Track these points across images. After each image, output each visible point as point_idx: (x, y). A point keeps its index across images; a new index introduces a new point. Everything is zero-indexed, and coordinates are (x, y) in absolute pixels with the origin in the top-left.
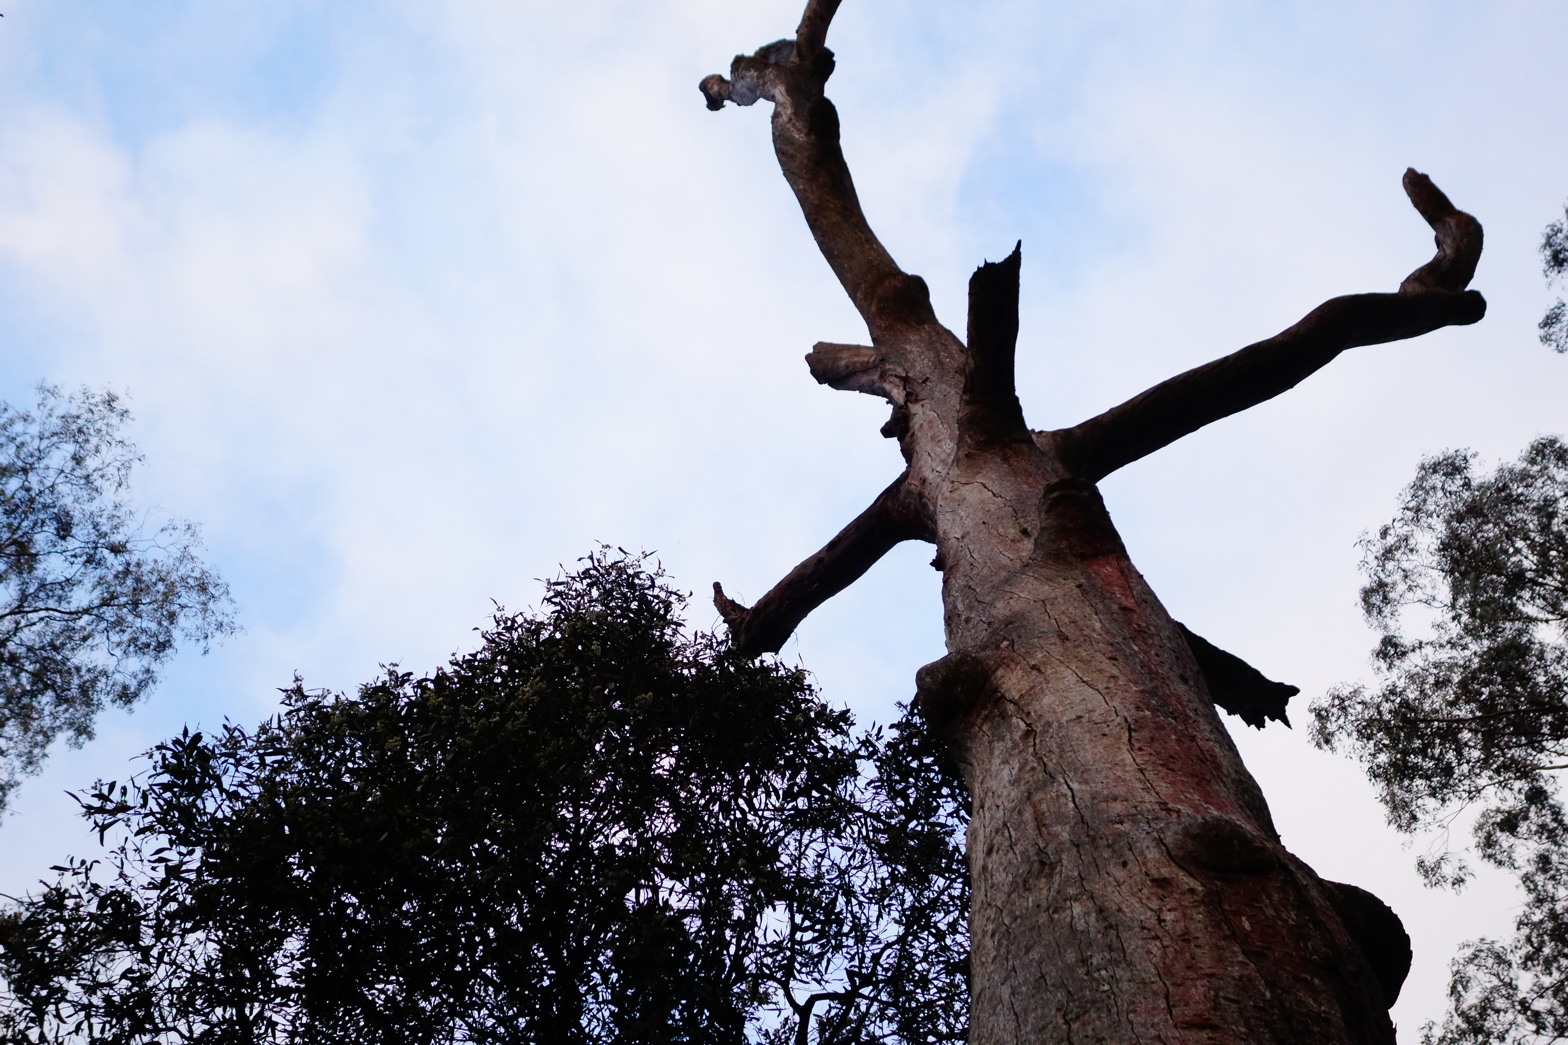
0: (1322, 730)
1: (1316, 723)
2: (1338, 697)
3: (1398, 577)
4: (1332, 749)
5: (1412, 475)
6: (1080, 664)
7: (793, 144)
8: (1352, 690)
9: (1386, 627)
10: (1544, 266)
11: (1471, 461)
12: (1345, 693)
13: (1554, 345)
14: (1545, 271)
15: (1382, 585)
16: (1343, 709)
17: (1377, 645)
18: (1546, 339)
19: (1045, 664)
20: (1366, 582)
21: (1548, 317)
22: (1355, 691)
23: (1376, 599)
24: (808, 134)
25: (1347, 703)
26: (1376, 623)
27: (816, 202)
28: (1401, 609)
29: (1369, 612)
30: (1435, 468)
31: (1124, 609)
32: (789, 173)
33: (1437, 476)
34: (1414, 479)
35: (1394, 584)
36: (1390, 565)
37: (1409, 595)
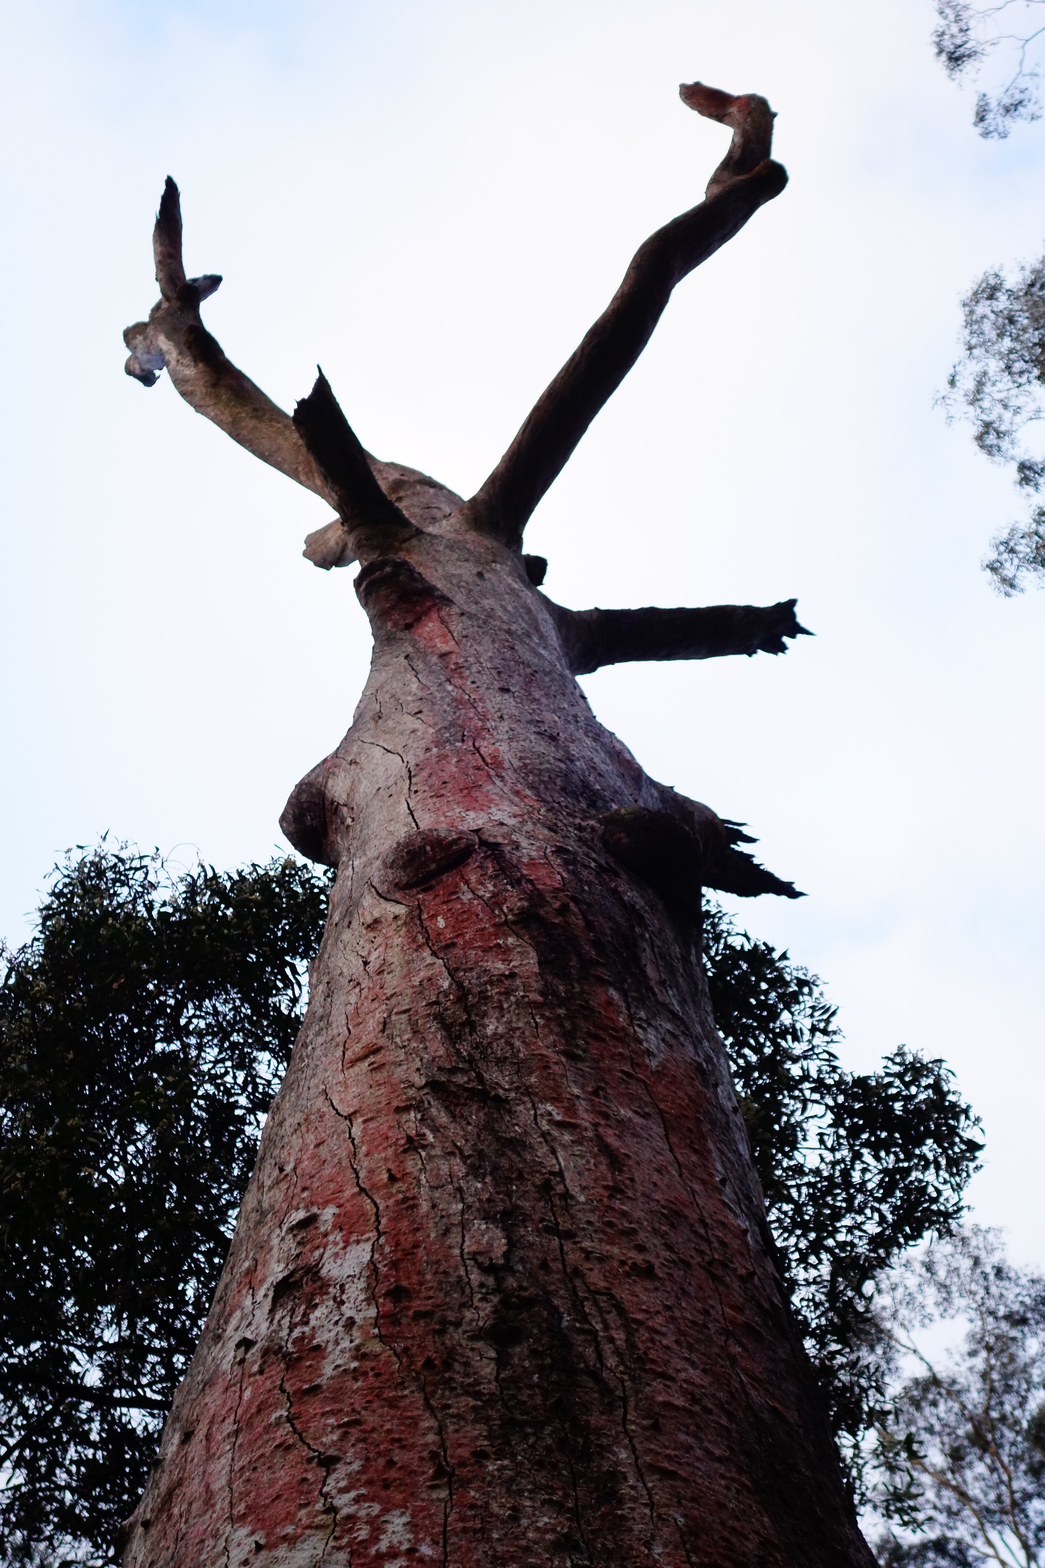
0: (1004, 580)
1: (995, 577)
2: (1001, 543)
3: (998, 409)
4: (1022, 590)
5: (960, 316)
6: (387, 736)
7: (187, 381)
8: (1008, 531)
9: (1013, 458)
10: (946, 72)
11: (1002, 274)
12: (1004, 536)
13: (995, 134)
14: (949, 77)
15: (987, 425)
16: (1012, 551)
17: (1016, 476)
18: (986, 134)
19: (359, 753)
20: (975, 430)
21: (977, 114)
22: (1012, 530)
23: (991, 439)
24: (196, 366)
25: (1012, 544)
26: (1002, 460)
27: (230, 419)
28: (1017, 435)
29: (990, 453)
30: (976, 297)
31: (443, 656)
32: (198, 408)
33: (980, 305)
34: (964, 318)
35: (1000, 418)
36: (986, 404)
37: (1018, 419)
